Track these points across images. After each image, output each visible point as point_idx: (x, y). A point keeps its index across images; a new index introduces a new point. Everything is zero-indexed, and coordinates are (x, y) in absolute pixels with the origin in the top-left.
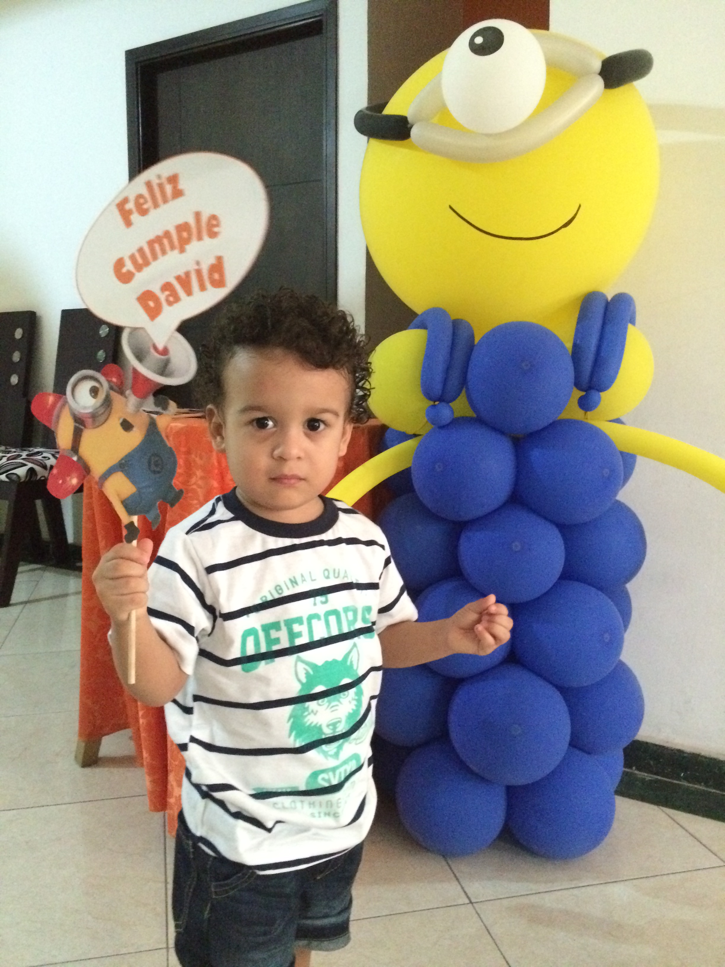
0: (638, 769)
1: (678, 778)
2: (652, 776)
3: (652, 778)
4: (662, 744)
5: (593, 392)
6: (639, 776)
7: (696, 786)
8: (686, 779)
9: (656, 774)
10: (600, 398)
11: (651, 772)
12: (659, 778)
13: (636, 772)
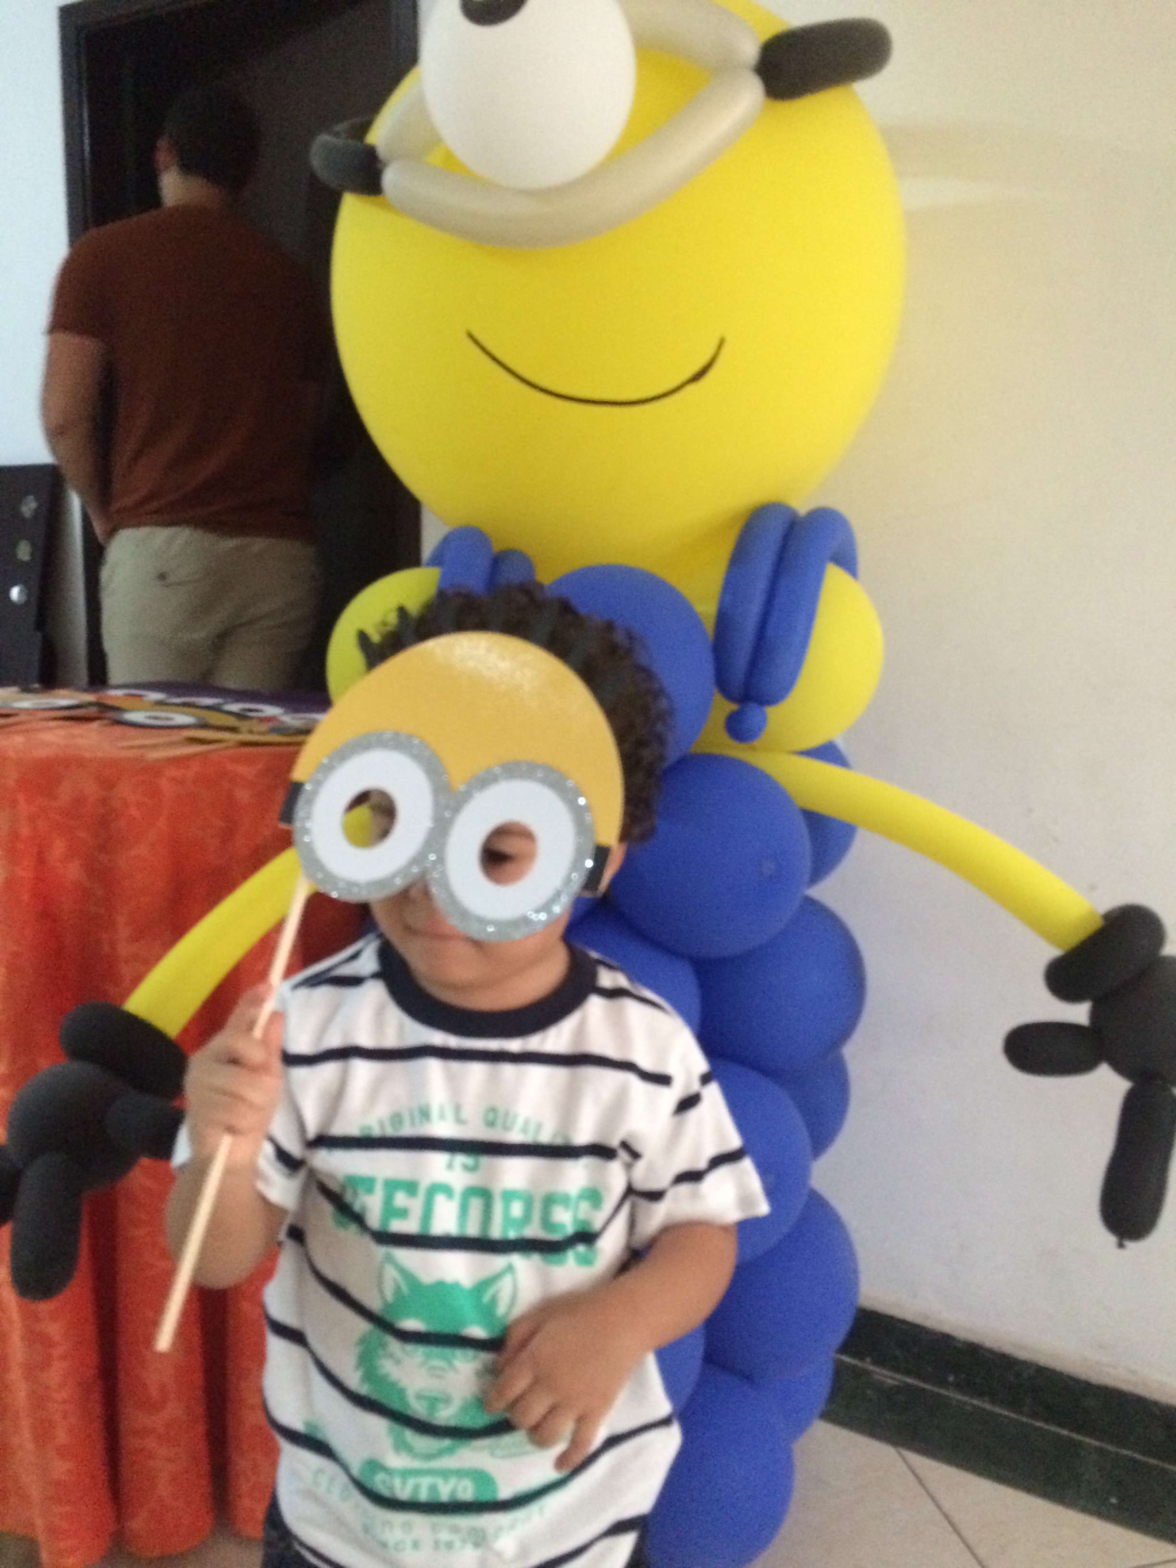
0: (875, 1362)
1: (943, 1384)
2: (898, 1376)
3: (898, 1381)
4: (918, 1320)
5: (753, 709)
6: (876, 1377)
7: (975, 1402)
8: (958, 1386)
9: (908, 1372)
10: (764, 719)
11: (896, 1369)
12: (909, 1380)
13: (871, 1368)
